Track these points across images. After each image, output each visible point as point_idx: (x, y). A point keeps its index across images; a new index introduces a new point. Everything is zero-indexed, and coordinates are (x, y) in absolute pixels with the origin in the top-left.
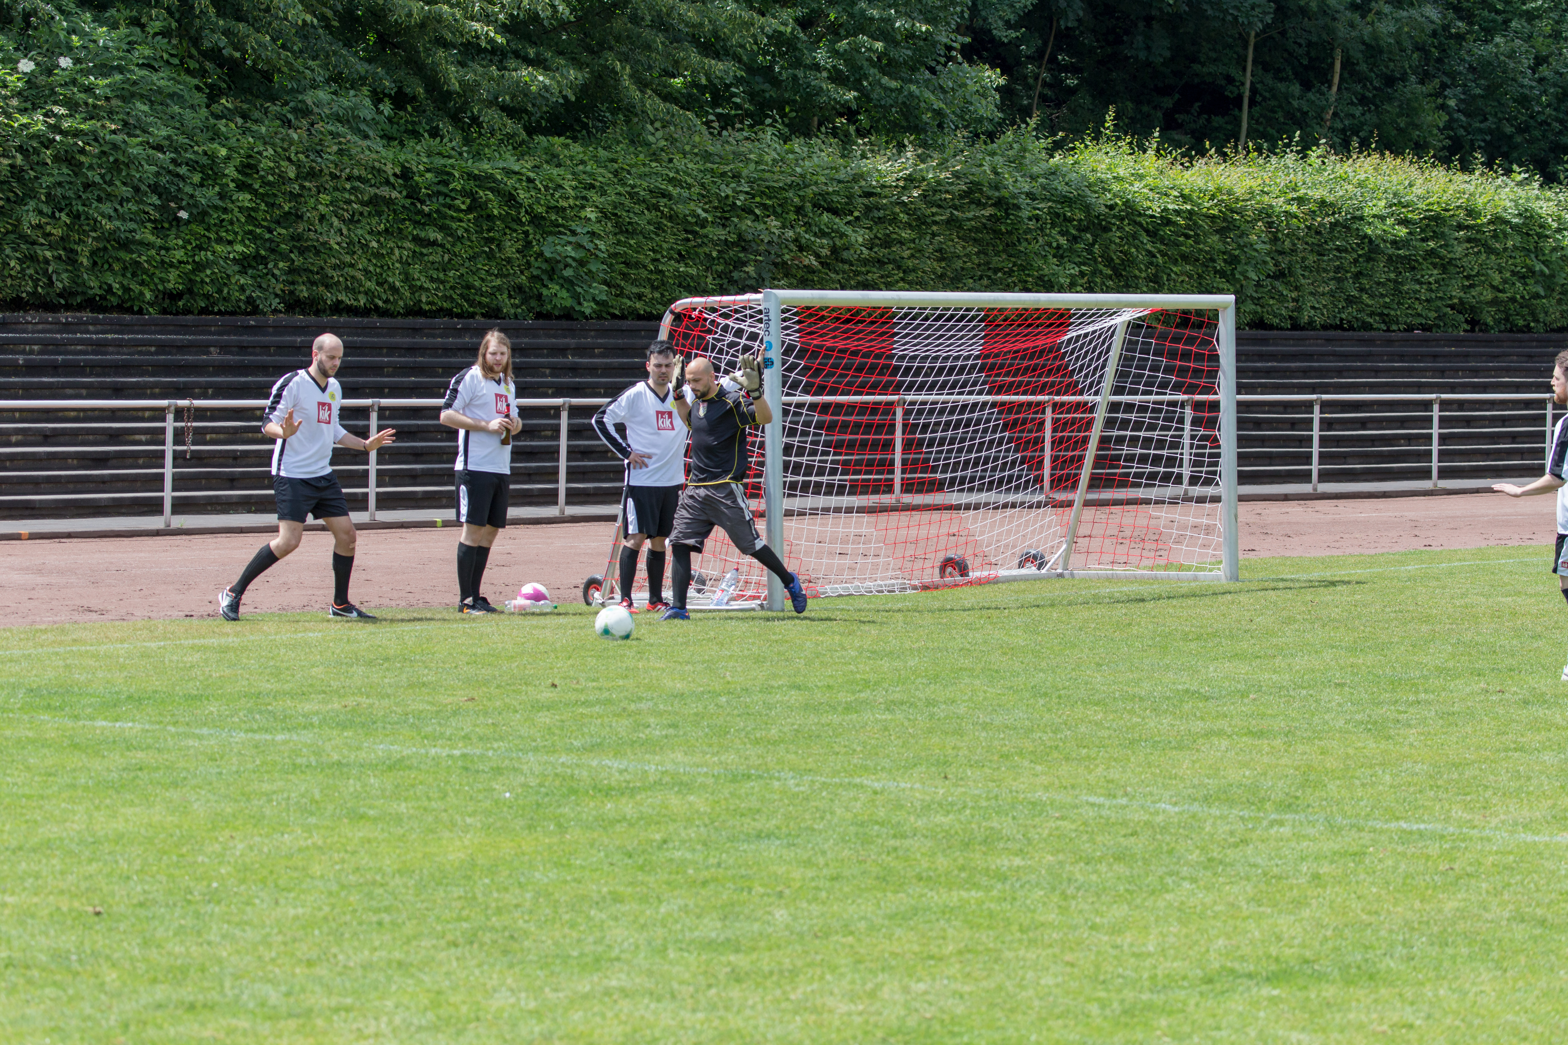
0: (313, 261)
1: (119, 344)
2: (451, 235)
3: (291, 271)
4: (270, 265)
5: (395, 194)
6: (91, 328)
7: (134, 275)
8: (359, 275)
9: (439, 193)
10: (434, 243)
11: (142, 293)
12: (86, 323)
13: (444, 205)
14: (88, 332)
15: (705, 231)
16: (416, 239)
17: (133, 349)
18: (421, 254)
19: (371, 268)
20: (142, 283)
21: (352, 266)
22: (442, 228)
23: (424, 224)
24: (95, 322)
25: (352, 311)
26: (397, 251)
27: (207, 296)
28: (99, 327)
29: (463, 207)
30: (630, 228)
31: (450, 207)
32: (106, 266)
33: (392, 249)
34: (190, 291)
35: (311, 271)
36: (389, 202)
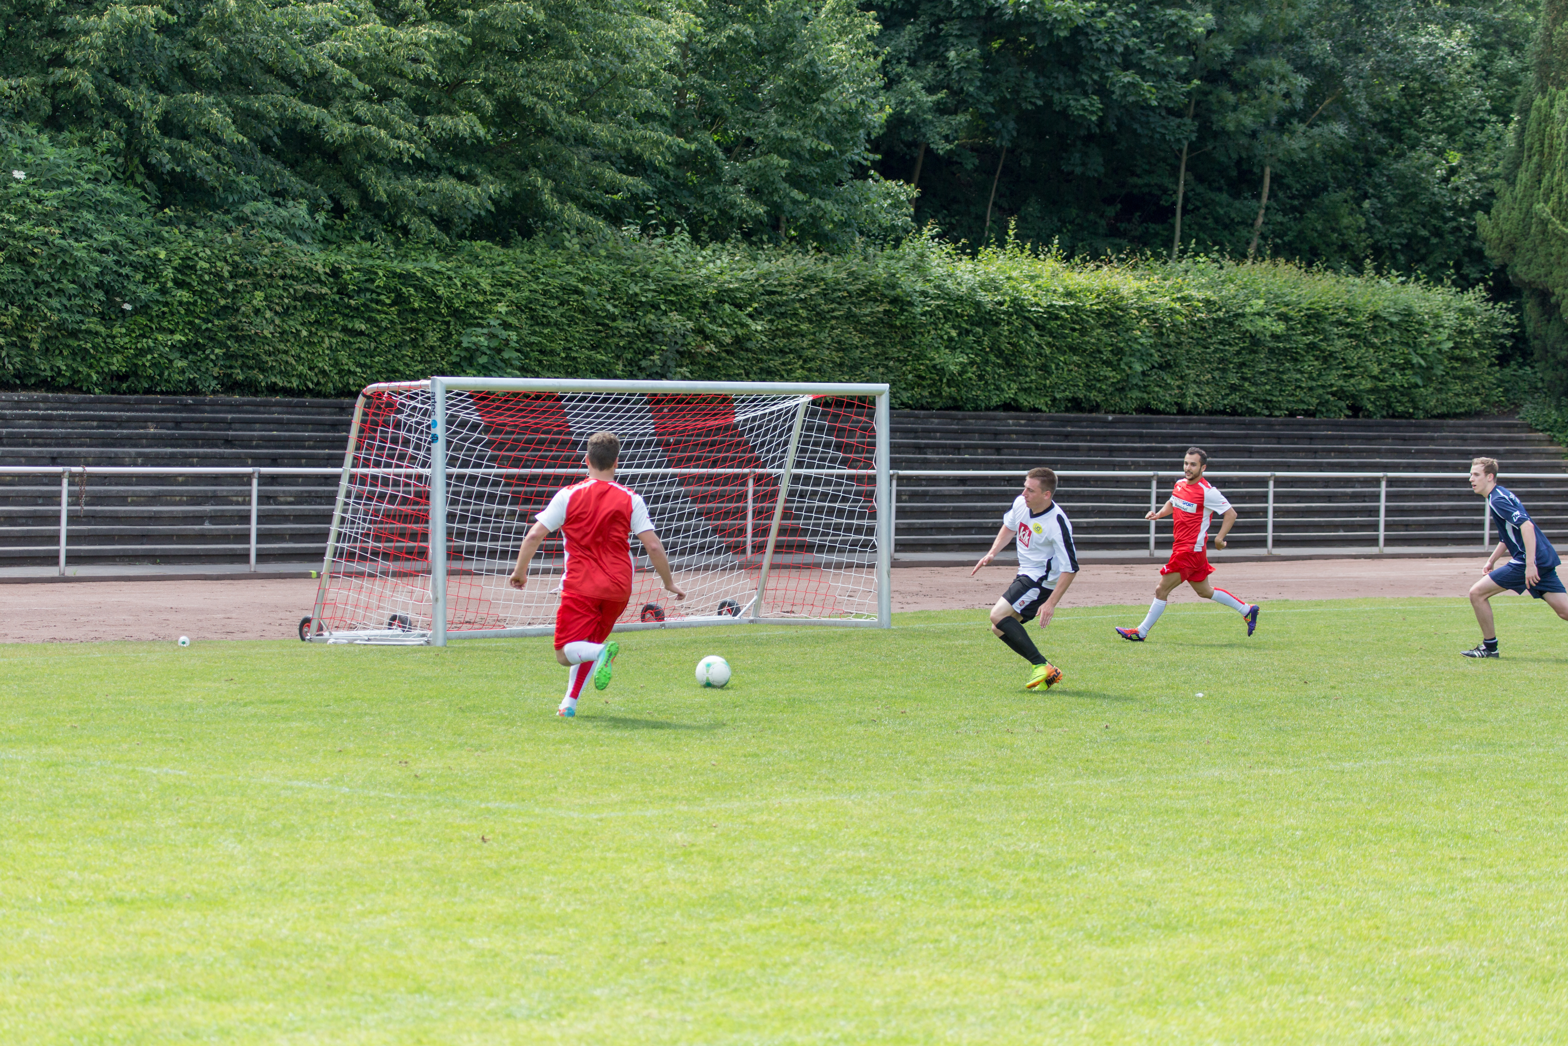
0: (247, 347)
1: (62, 418)
2: (378, 326)
3: (228, 356)
4: (207, 352)
5: (325, 290)
6: (41, 405)
7: (83, 359)
8: (292, 360)
9: (368, 290)
10: (362, 333)
11: (89, 375)
12: (36, 401)
13: (372, 300)
14: (38, 409)
15: (614, 324)
16: (345, 330)
17: (76, 424)
18: (350, 342)
19: (303, 355)
20: (91, 366)
21: (286, 352)
22: (369, 320)
23: (353, 317)
24: (45, 400)
25: (288, 392)
26: (326, 340)
27: (151, 378)
28: (49, 405)
29: (388, 301)
30: (544, 320)
31: (378, 302)
32: (57, 352)
33: (323, 338)
34: (135, 374)
35: (247, 357)
36: (321, 297)
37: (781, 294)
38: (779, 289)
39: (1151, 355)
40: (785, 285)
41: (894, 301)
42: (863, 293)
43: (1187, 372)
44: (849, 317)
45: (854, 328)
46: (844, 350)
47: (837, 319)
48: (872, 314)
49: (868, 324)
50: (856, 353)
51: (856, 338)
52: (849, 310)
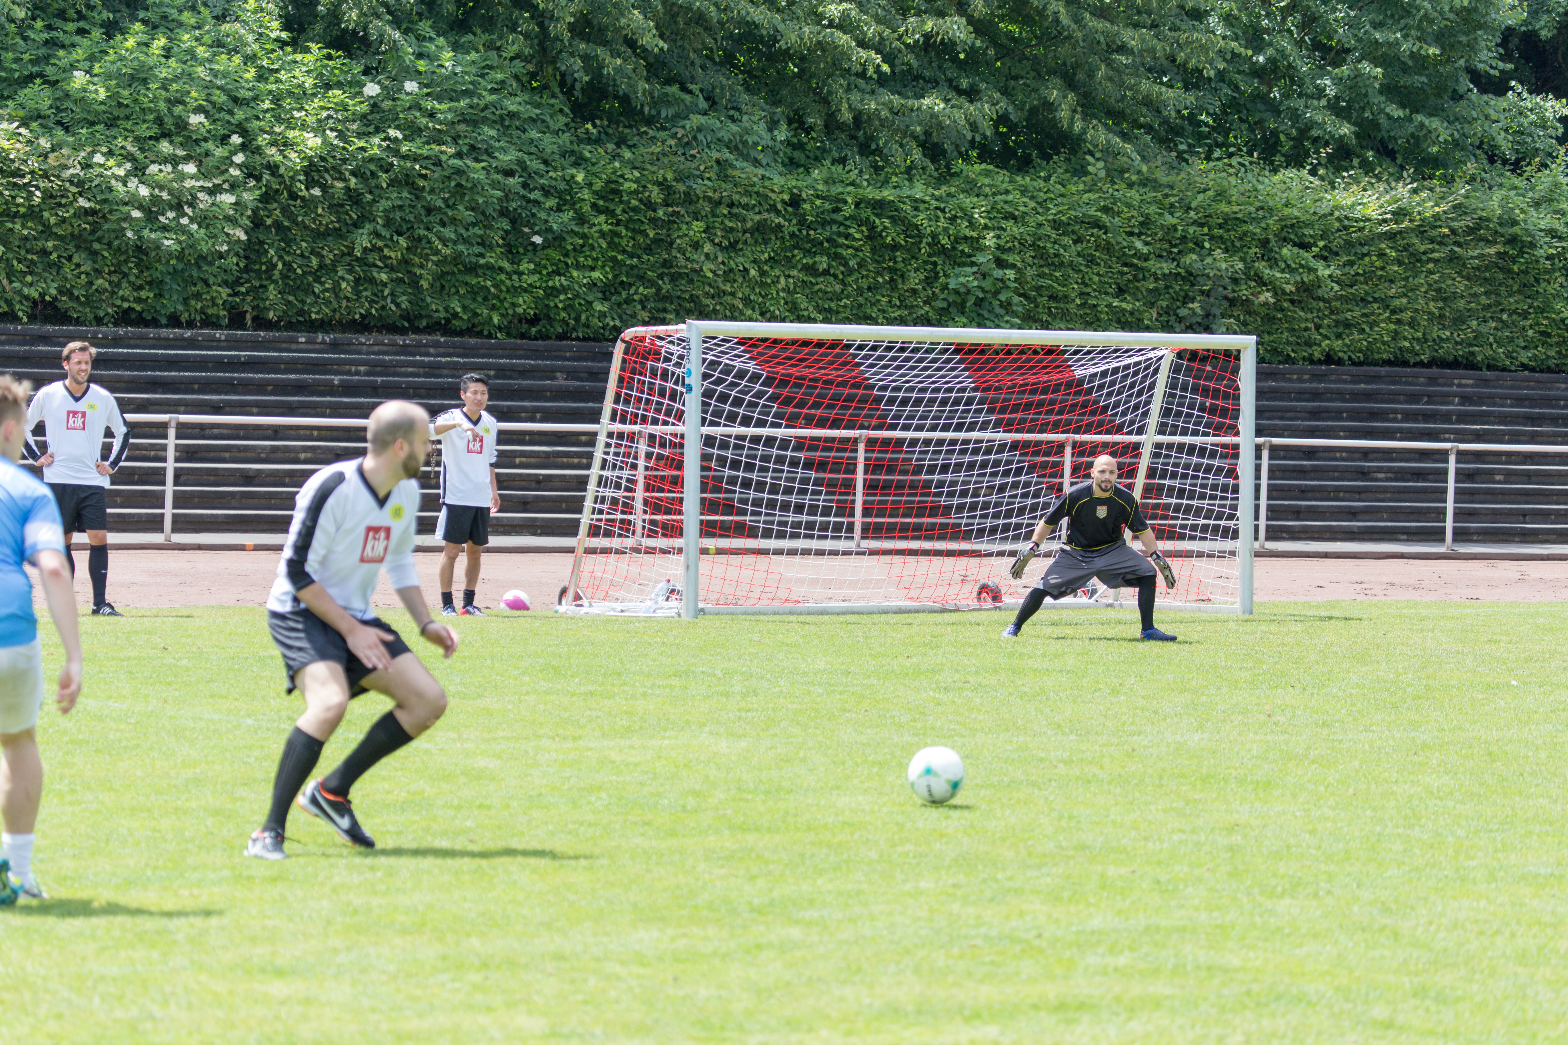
45: (1459, 273)
46: (1444, 300)
47: (1436, 261)
48: (1481, 256)
49: (1478, 268)
50: (1461, 304)
51: (1461, 285)
52: (1451, 251)
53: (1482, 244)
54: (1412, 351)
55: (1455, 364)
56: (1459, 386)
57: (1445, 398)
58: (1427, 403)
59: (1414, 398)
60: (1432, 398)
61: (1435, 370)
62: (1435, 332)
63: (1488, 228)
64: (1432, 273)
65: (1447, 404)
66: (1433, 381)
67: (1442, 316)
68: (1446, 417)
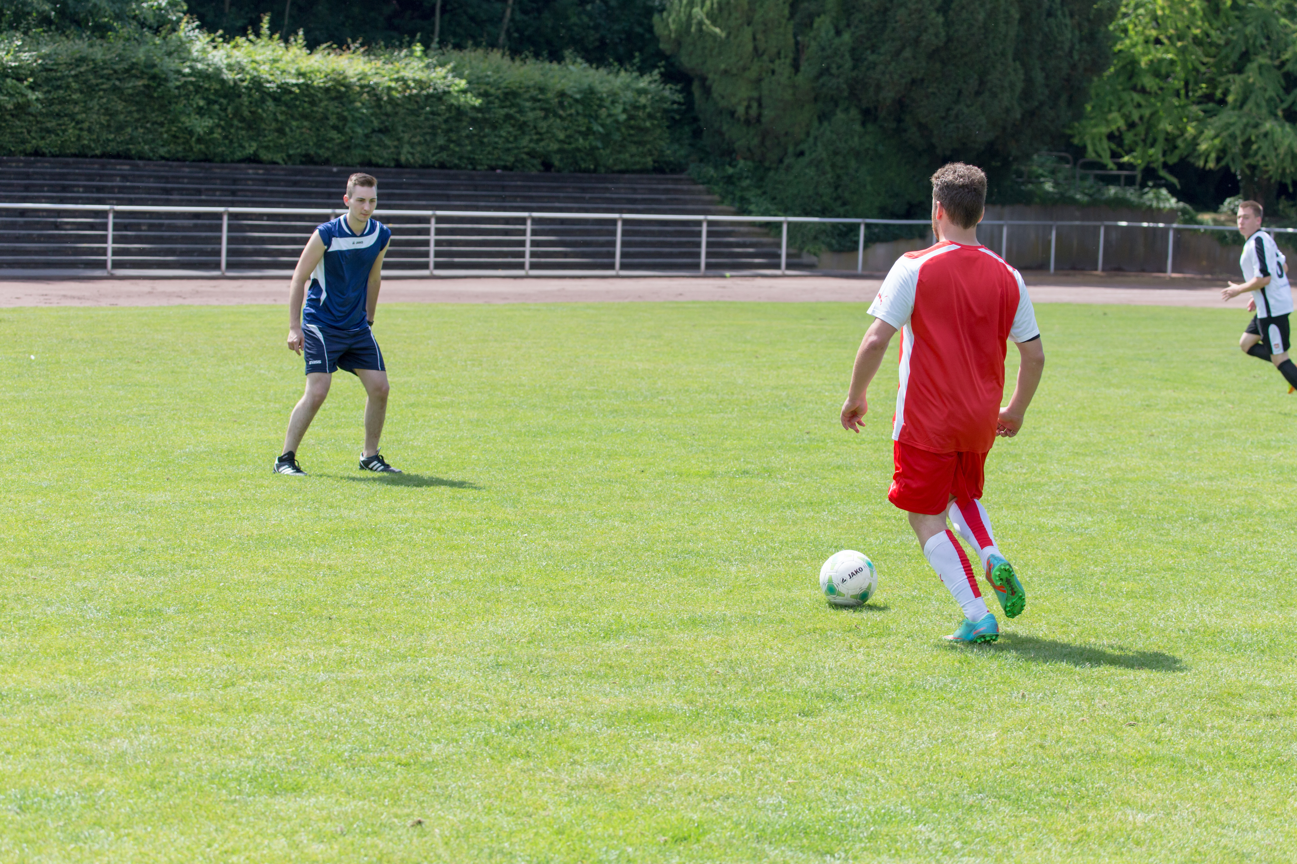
37: (56, 71)
38: (55, 67)
39: (372, 122)
40: (59, 64)
41: (154, 77)
42: (127, 71)
43: (402, 135)
44: (115, 89)
45: (120, 98)
46: (111, 115)
47: (105, 90)
48: (134, 87)
49: (131, 95)
50: (122, 117)
51: (120, 106)
52: (114, 84)
53: (134, 79)
54: (89, 147)
55: (118, 156)
56: (120, 170)
57: (111, 177)
58: (100, 181)
59: (90, 177)
60: (102, 177)
61: (105, 160)
62: (105, 136)
63: (137, 69)
64: (101, 97)
65: (112, 181)
66: (103, 167)
67: (109, 126)
68: (111, 190)
